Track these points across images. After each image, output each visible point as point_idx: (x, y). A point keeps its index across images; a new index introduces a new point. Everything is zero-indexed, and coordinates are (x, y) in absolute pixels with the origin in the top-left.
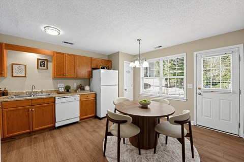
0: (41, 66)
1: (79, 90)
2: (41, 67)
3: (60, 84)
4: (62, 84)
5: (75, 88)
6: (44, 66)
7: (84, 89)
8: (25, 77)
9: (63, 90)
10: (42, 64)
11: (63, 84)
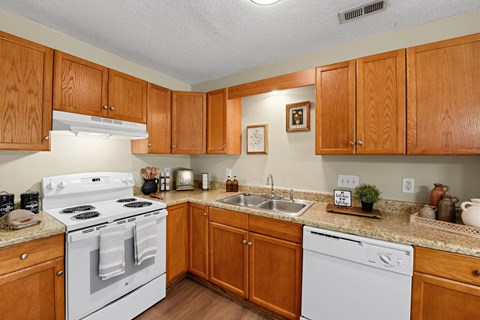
0: (294, 123)
1: (429, 211)
2: (294, 127)
3: (346, 178)
4: (351, 178)
5: (411, 201)
6: (301, 123)
7: (455, 217)
8: (264, 153)
9: (348, 201)
10: (296, 116)
11: (357, 179)
